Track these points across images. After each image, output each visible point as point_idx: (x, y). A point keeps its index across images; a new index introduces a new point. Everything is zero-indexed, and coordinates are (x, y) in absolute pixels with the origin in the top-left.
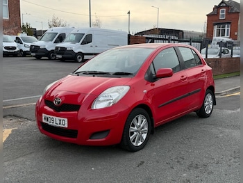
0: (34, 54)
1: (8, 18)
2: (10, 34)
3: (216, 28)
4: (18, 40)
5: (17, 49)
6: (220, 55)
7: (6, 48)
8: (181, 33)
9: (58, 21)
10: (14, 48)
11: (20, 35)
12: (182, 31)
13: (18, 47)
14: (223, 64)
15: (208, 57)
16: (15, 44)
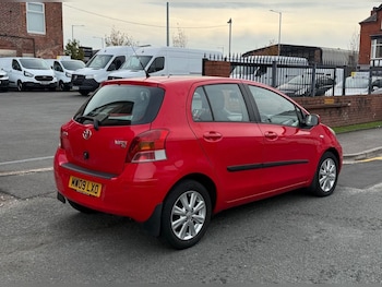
0: (77, 88)
1: (44, 33)
2: (46, 56)
3: (375, 44)
4: (57, 67)
5: (55, 80)
6: (371, 89)
7: (37, 78)
8: (317, 52)
9: (119, 36)
10: (50, 78)
11: (60, 59)
12: (319, 49)
13: (56, 76)
14: (374, 105)
15: (347, 94)
16: (51, 73)
